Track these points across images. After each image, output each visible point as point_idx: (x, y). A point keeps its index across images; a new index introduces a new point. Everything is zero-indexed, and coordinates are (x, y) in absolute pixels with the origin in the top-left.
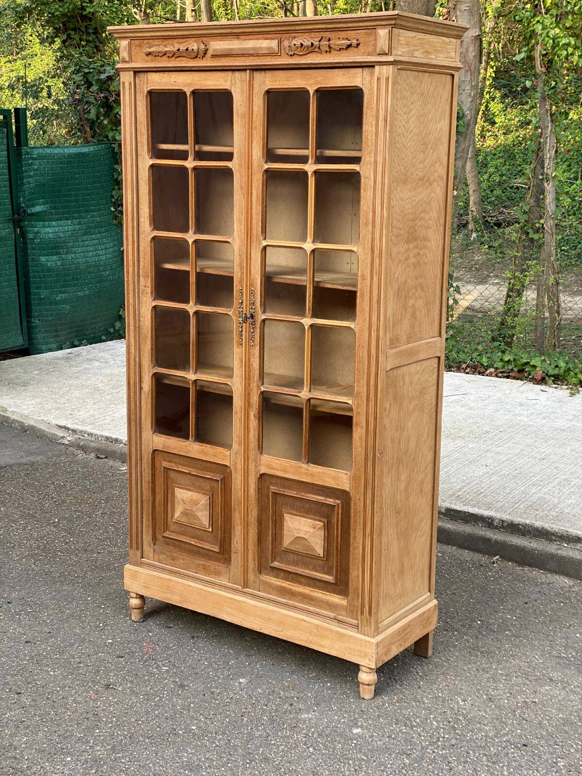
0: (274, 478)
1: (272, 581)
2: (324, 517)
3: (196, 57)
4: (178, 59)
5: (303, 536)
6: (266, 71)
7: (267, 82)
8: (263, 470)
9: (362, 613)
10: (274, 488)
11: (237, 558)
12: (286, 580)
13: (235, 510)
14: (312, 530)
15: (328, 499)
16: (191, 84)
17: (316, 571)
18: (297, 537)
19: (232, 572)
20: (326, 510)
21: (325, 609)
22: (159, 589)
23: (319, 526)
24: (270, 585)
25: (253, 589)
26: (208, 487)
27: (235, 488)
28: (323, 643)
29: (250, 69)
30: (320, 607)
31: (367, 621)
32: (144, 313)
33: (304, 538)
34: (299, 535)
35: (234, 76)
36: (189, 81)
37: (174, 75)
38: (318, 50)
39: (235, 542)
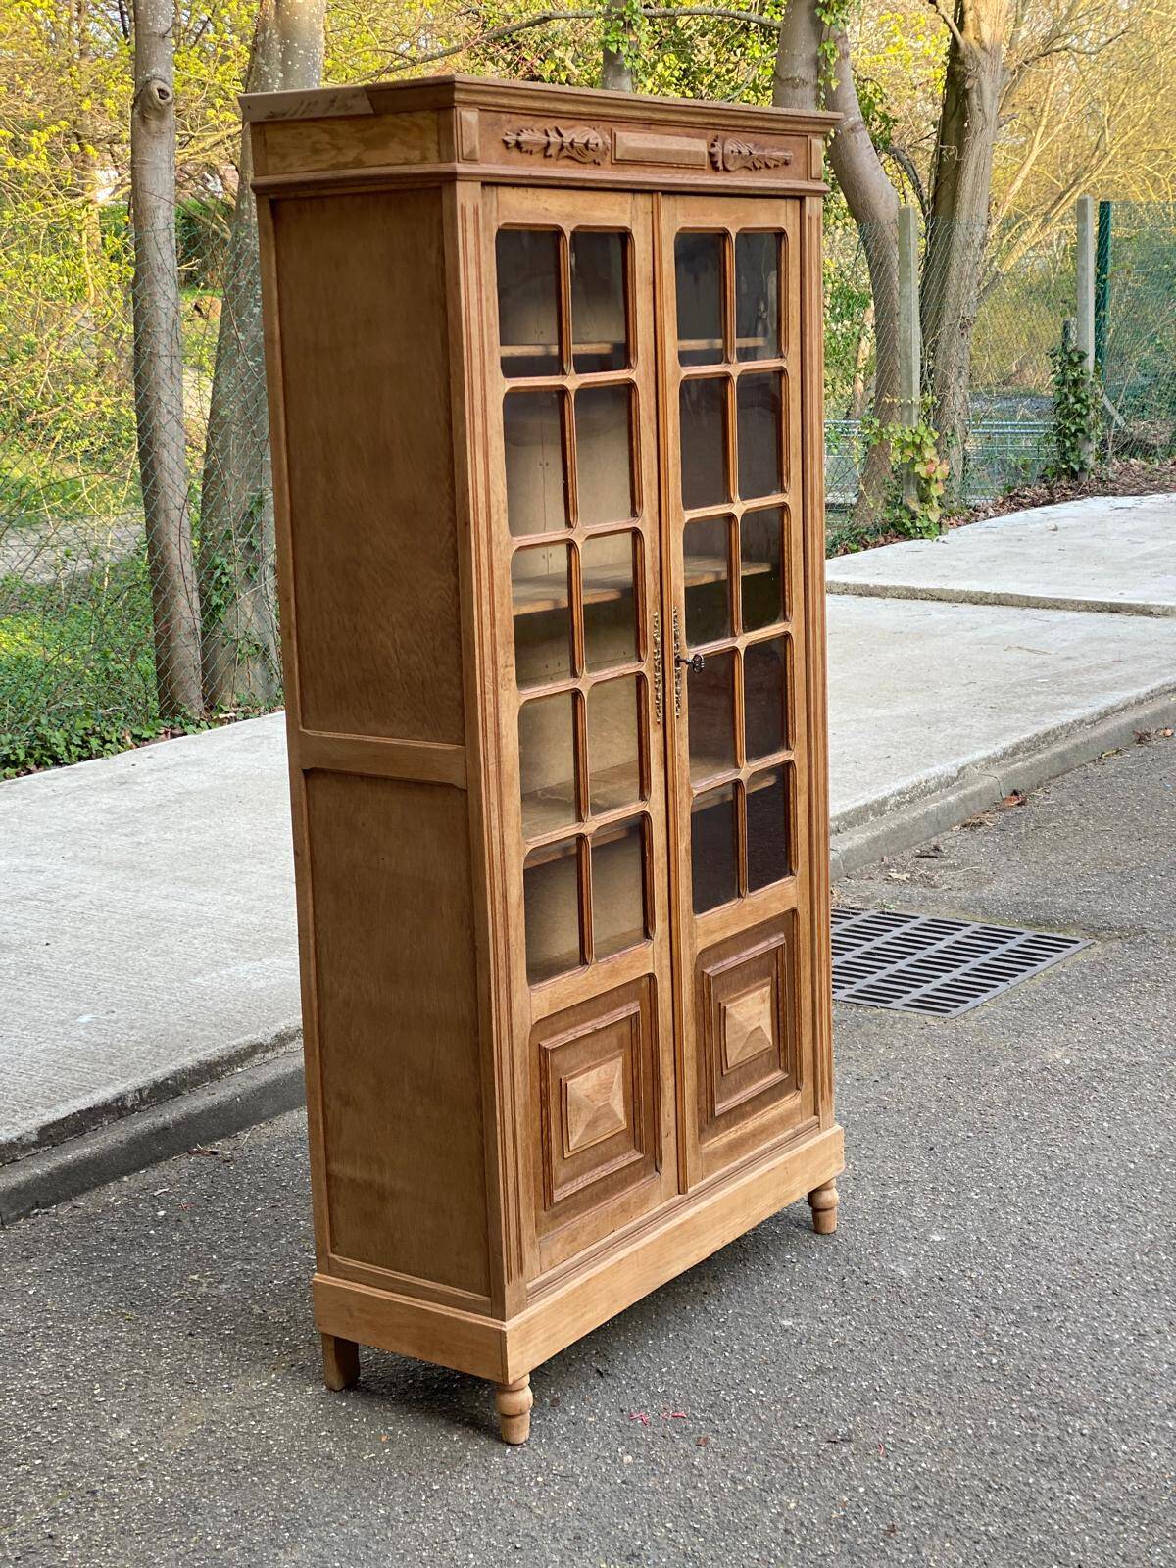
0: (710, 953)
1: (716, 1144)
2: (766, 976)
3: (598, 160)
7: (679, 216)
8: (699, 945)
9: (823, 1097)
10: (713, 968)
11: (668, 1148)
14: (761, 1008)
15: (771, 940)
16: (574, 217)
17: (761, 1079)
19: (664, 1179)
20: (768, 962)
21: (781, 1131)
23: (766, 994)
24: (714, 1154)
25: (695, 1182)
26: (615, 1040)
27: (661, 1010)
32: (505, 726)
33: (759, 1027)
34: (751, 1028)
35: (634, 203)
36: (568, 209)
37: (544, 194)
38: (749, 164)
39: (666, 1115)
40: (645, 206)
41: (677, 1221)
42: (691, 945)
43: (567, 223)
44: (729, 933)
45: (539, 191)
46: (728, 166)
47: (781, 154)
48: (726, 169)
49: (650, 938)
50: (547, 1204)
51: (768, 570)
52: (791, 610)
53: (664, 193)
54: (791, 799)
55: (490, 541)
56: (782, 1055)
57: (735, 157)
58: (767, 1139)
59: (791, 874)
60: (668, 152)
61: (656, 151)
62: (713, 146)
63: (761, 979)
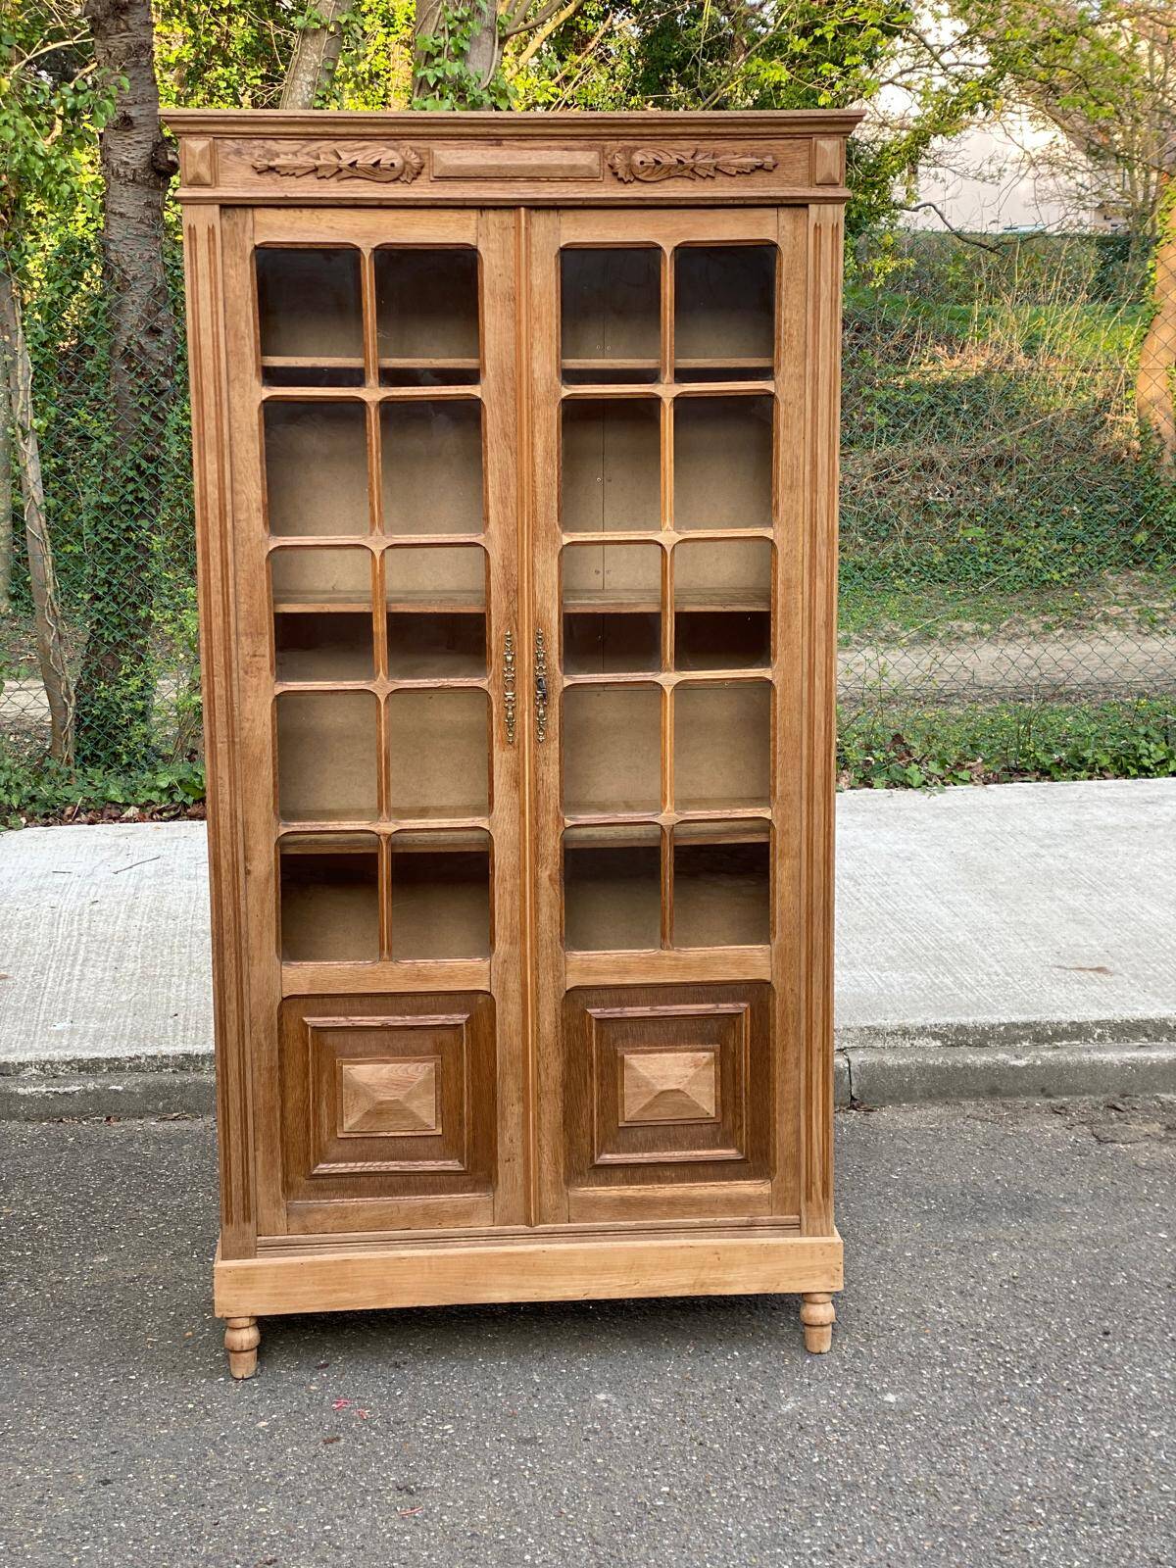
0: (595, 992)
1: (599, 1194)
2: (711, 1042)
3: (397, 179)
4: (347, 182)
5: (674, 1087)
6: (561, 211)
7: (564, 232)
8: (573, 981)
9: (809, 1198)
10: (598, 1010)
11: (509, 1173)
12: (629, 1183)
13: (504, 1074)
14: (691, 1072)
15: (721, 1006)
16: (374, 234)
17: (699, 1149)
18: (663, 1092)
19: (500, 1203)
20: (716, 1027)
21: (723, 1213)
22: (316, 1288)
23: (705, 1060)
24: (595, 1203)
25: (555, 1221)
26: (429, 1044)
27: (502, 1031)
28: (730, 1278)
29: (526, 207)
30: (713, 1213)
31: (819, 1208)
32: (251, 710)
33: (678, 1091)
34: (665, 1088)
35: (483, 220)
36: (367, 227)
37: (327, 214)
38: (685, 173)
39: (507, 1140)
40: (502, 222)
42: (557, 978)
43: (365, 241)
44: (633, 981)
46: (643, 177)
47: (748, 159)
48: (639, 181)
49: (488, 953)
50: (307, 1173)
52: (775, 656)
56: (738, 1133)
57: (647, 167)
58: (699, 1214)
59: (769, 943)
60: (525, 167)
62: (614, 157)
63: (703, 1043)
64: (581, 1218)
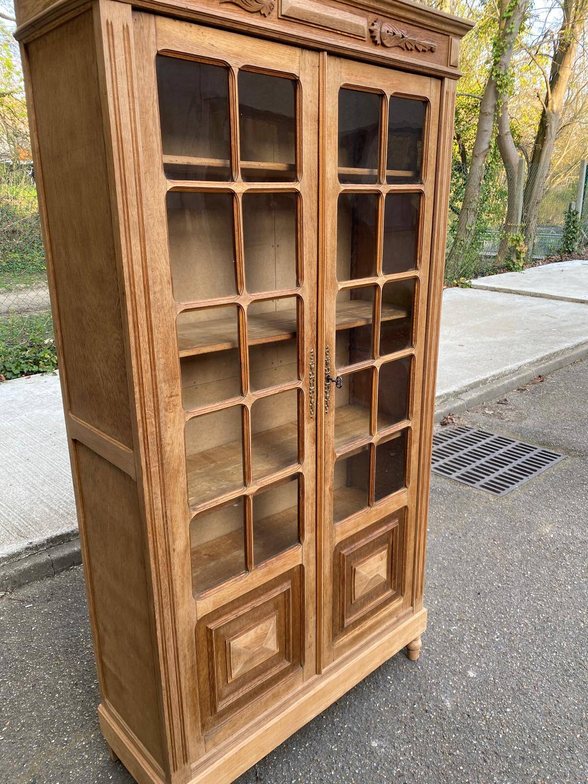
0: (344, 542)
1: (344, 640)
2: (385, 544)
3: (259, 11)
4: (224, 6)
5: (376, 574)
6: (342, 59)
7: (343, 74)
8: (338, 540)
11: (309, 653)
13: (308, 605)
14: (380, 563)
15: (390, 525)
16: (240, 56)
18: (371, 579)
19: (306, 670)
20: (386, 536)
21: (388, 621)
23: (383, 556)
24: (344, 645)
25: (329, 664)
26: (272, 607)
30: (385, 623)
31: (419, 599)
32: (171, 437)
34: (372, 576)
35: (303, 57)
36: (236, 49)
37: (210, 32)
38: (403, 46)
39: (309, 637)
40: (312, 61)
41: (312, 693)
42: (331, 542)
43: (235, 61)
44: (360, 529)
45: (203, 29)
46: (385, 42)
47: (427, 42)
48: (383, 45)
49: (301, 543)
50: (213, 712)
51: (404, 316)
52: (416, 341)
53: (330, 54)
54: (408, 446)
55: (148, 307)
56: (393, 581)
57: (390, 35)
58: (380, 627)
59: (406, 486)
60: (332, 20)
61: (321, 17)
62: (373, 25)
63: (382, 546)
64: (338, 656)
